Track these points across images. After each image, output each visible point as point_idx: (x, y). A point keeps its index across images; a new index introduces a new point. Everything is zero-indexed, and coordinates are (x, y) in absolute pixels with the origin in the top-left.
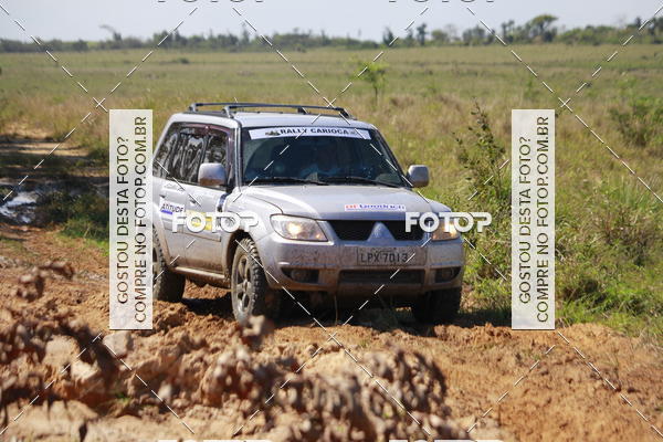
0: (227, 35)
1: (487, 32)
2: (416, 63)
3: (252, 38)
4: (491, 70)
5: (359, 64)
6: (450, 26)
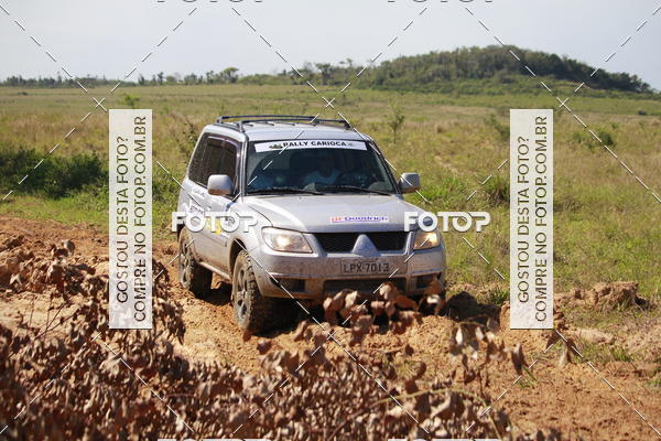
0: (49, 78)
1: (198, 77)
2: (158, 95)
3: (63, 80)
4: (199, 99)
5: (124, 95)
6: (176, 74)
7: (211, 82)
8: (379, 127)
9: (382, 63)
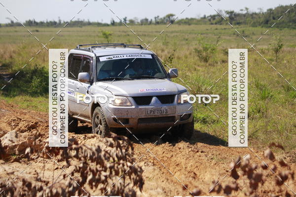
0: (53, 21)
1: (149, 20)
2: (123, 32)
3: (62, 22)
4: (151, 34)
5: (102, 31)
6: (135, 18)
7: (157, 23)
8: (266, 51)
9: (268, 10)
